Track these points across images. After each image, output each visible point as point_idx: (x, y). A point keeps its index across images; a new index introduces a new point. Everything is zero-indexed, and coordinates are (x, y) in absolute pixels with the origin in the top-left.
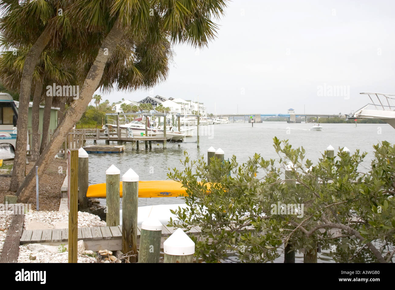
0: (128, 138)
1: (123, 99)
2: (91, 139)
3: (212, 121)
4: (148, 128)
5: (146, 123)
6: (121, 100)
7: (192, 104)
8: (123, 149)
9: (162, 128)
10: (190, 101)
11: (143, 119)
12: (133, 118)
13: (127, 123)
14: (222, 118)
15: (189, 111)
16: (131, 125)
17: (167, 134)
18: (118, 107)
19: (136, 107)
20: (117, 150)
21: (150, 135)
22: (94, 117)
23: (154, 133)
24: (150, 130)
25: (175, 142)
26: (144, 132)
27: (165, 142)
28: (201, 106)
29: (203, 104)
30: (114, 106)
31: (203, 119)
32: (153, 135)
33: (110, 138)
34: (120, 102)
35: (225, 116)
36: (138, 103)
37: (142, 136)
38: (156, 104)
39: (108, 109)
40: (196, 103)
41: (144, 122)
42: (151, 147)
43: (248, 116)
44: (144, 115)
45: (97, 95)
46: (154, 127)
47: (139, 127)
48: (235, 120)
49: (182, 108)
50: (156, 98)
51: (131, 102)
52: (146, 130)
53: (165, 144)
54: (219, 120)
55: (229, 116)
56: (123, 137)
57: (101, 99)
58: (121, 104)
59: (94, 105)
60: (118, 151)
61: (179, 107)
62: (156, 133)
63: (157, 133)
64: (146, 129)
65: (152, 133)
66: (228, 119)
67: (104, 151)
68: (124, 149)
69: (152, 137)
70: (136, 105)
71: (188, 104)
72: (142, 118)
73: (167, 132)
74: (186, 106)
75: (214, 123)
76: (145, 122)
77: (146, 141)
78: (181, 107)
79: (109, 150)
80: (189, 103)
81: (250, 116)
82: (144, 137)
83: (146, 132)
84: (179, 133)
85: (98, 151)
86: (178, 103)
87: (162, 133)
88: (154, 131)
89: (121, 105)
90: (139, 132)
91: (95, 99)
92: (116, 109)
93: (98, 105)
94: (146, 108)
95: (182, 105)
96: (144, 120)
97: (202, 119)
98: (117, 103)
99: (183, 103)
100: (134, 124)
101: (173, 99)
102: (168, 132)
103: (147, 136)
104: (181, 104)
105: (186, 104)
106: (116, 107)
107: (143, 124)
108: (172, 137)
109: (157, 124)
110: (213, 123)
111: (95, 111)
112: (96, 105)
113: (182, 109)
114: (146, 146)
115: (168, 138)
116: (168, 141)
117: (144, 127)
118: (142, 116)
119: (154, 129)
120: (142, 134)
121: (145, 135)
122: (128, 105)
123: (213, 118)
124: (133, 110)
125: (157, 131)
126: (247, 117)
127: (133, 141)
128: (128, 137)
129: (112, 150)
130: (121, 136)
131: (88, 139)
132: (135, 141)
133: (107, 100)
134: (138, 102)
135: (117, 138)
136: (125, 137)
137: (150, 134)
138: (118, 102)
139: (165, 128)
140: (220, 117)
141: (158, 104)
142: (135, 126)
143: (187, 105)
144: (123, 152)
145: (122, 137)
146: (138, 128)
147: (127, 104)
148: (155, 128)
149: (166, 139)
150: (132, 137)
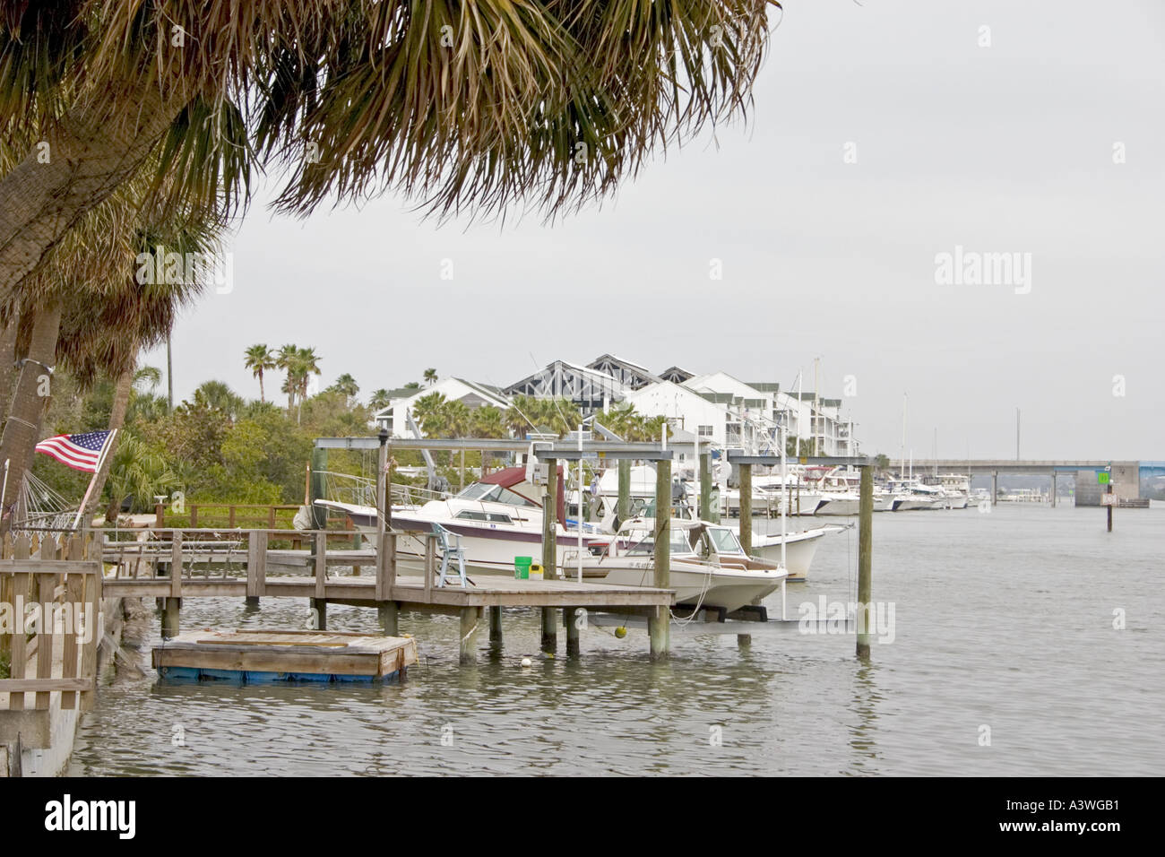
0: (435, 590)
1: (430, 374)
2: (211, 590)
3: (886, 492)
4: (560, 531)
5: (547, 498)
6: (421, 380)
7: (784, 401)
8: (400, 660)
9: (640, 529)
10: (774, 388)
11: (528, 476)
12: (478, 472)
13: (439, 498)
14: (939, 482)
15: (769, 439)
16: (457, 511)
17: (673, 566)
18: (402, 409)
19: (493, 415)
20: (366, 665)
21: (570, 574)
22: (263, 464)
23: (594, 562)
24: (574, 541)
25: (721, 620)
26: (535, 552)
27: (663, 616)
28: (830, 412)
29: (838, 403)
30: (382, 405)
31: (840, 482)
32: (589, 575)
33: (328, 587)
34: (414, 388)
35: (950, 468)
36: (506, 392)
37: (526, 577)
38: (599, 404)
39: (348, 420)
40: (808, 397)
41: (539, 494)
42: (572, 644)
43: (1073, 469)
44: (536, 453)
45: (293, 349)
46: (595, 525)
47: (505, 519)
48: (1001, 493)
49: (734, 421)
50: (598, 367)
51: (468, 390)
52: (549, 541)
53: (663, 633)
54: (922, 487)
55: (974, 469)
56: (408, 580)
57: (318, 372)
58: (417, 397)
59: (280, 401)
60: (374, 672)
61: (716, 416)
62: (607, 563)
63: (616, 559)
64: (549, 533)
65: (585, 559)
66: (966, 486)
67: (282, 668)
68: (410, 657)
69: (580, 585)
70: (496, 404)
71: (760, 404)
72: (523, 471)
73: (673, 555)
74: (754, 414)
75: (897, 504)
76: (544, 491)
77: (546, 612)
78: (728, 416)
79: (315, 663)
80: (768, 396)
81: (1080, 472)
82: (537, 582)
83: (549, 554)
84: (749, 566)
85: (247, 666)
86: (712, 397)
87: (644, 561)
88: (598, 549)
89: (417, 404)
90: (505, 553)
91: (286, 370)
92: (390, 422)
93: (297, 400)
94: (545, 419)
95: (734, 409)
96: (535, 482)
97: (835, 483)
98: (399, 393)
99: (739, 400)
100: (474, 506)
101: (683, 379)
102: (682, 559)
103: (550, 575)
104: (724, 405)
105: (751, 403)
106: (391, 412)
107: (530, 503)
108: (709, 585)
109: (610, 504)
110: (890, 506)
111: (273, 429)
112: (291, 400)
113: (733, 429)
114: (548, 641)
115: (683, 597)
116: (682, 609)
117: (534, 521)
118: (525, 458)
119: (598, 537)
120: (525, 567)
121: (540, 574)
122: (453, 405)
123: (893, 480)
124: (478, 430)
125: (613, 550)
126: (1067, 479)
127: (467, 608)
128: (439, 581)
129: (335, 666)
130: (393, 575)
131: (195, 591)
132: (479, 609)
133: (347, 378)
134: (505, 387)
135: (372, 588)
136: (419, 581)
137: (573, 564)
138: (401, 386)
139: (662, 530)
140: (925, 471)
141: (607, 401)
142: (481, 516)
143: (757, 410)
144: (401, 675)
145: (401, 581)
146: (500, 526)
147: (451, 397)
148: (600, 530)
149: (668, 601)
150: (460, 581)
